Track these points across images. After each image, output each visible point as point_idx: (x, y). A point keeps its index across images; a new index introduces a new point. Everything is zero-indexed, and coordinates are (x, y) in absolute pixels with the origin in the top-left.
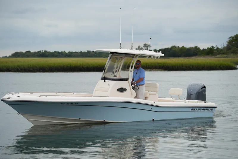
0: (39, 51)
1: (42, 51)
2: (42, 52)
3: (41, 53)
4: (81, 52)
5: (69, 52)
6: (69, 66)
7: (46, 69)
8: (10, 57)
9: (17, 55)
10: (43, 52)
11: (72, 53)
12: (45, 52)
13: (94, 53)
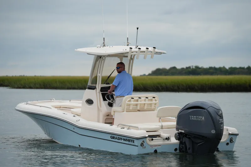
1: (193, 66)
2: (191, 68)
3: (190, 70)
4: (249, 68)
7: (196, 88)
8: (149, 75)
9: (158, 72)
10: (194, 67)
11: (235, 68)
12: (197, 67)
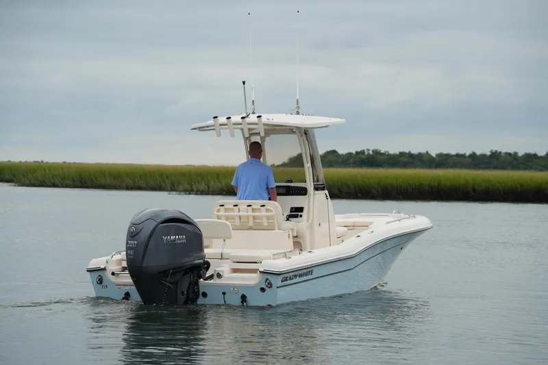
0: (359, 150)
1: (368, 150)
2: (366, 153)
3: (363, 157)
4: (473, 155)
5: (440, 155)
6: (436, 184)
7: (374, 192)
8: (284, 165)
10: (371, 152)
11: (448, 156)
12: (376, 152)
13: (509, 158)
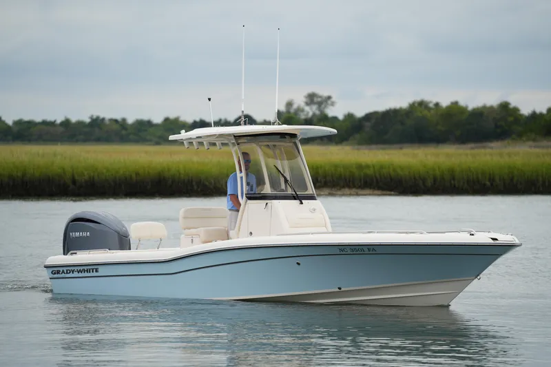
4: (66, 123)
5: (19, 123)
6: (20, 174)
11: (30, 124)
13: (116, 127)
